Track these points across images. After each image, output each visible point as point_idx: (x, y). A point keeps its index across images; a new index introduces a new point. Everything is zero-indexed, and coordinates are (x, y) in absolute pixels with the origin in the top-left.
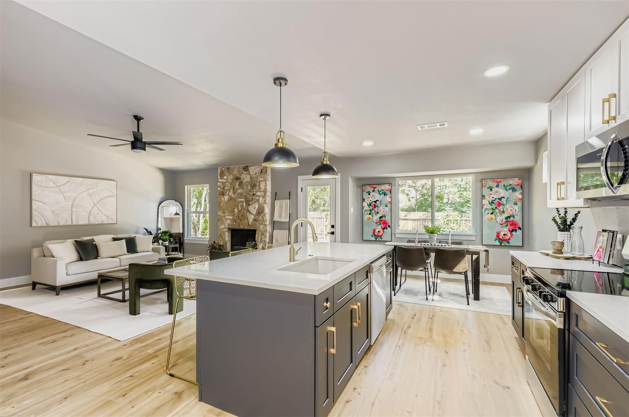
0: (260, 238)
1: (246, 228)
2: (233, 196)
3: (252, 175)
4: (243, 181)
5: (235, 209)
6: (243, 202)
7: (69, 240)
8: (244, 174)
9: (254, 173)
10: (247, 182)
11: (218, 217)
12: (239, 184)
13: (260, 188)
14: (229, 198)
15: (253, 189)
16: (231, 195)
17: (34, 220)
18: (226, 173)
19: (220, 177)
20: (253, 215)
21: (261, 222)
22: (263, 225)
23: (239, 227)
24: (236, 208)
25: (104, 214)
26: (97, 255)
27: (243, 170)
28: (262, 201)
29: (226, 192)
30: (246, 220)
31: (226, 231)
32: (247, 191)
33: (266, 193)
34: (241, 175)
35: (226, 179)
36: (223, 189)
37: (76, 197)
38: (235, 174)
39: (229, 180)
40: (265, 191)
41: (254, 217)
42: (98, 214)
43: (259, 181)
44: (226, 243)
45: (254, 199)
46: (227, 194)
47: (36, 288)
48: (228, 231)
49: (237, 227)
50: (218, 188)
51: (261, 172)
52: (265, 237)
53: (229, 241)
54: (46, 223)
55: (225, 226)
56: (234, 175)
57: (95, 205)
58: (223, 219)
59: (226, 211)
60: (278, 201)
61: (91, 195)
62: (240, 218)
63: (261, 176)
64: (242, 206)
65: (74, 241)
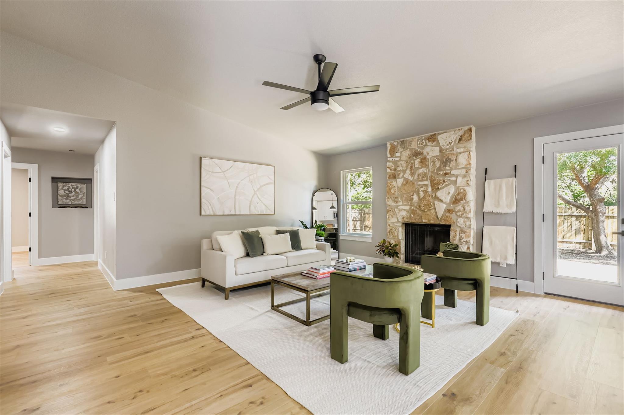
0: (458, 237)
1: (432, 222)
2: (411, 178)
3: (444, 146)
4: (428, 157)
5: (414, 196)
6: (427, 185)
7: (236, 231)
8: (429, 147)
9: (446, 142)
10: (435, 157)
11: (387, 207)
12: (420, 161)
13: (457, 164)
14: (404, 181)
15: (445, 166)
16: (407, 177)
17: (203, 208)
18: (399, 149)
19: (390, 154)
20: (445, 203)
21: (460, 213)
22: (463, 217)
23: (420, 221)
24: (416, 195)
25: (264, 204)
26: (263, 251)
27: (427, 141)
28: (461, 182)
29: (399, 174)
30: (432, 211)
31: (399, 226)
32: (434, 170)
33: (470, 170)
34: (423, 148)
35: (400, 157)
36: (395, 171)
37: (239, 183)
38: (414, 148)
39: (404, 158)
40: (467, 169)
41: (446, 207)
42: (258, 203)
43: (455, 153)
44: (400, 242)
45: (446, 181)
46: (401, 176)
47: (205, 286)
48: (402, 226)
49: (416, 221)
50: (387, 169)
51: (461, 139)
52: (469, 236)
53: (403, 240)
54: (213, 212)
55: (398, 219)
56: (411, 150)
57: (255, 193)
58: (395, 210)
59: (400, 200)
60: (492, 181)
61: (252, 181)
62: (422, 208)
63: (460, 145)
64: (426, 192)
65: (241, 233)
